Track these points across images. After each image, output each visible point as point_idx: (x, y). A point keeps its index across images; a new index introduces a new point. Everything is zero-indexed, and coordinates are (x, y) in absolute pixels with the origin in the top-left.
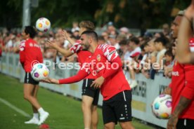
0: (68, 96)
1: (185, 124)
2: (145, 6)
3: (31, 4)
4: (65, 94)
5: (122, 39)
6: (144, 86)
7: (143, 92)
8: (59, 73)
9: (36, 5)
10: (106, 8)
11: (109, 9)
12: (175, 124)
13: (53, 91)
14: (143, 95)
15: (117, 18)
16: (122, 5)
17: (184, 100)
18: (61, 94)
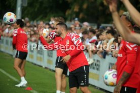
0: (46, 68)
1: (126, 90)
2: (101, 8)
3: (22, 4)
4: (44, 67)
5: (84, 30)
6: (98, 63)
7: (98, 67)
9: (26, 5)
11: (76, 9)
13: (35, 64)
14: (98, 69)
15: (81, 16)
16: (85, 6)
17: (126, 74)
18: (41, 66)
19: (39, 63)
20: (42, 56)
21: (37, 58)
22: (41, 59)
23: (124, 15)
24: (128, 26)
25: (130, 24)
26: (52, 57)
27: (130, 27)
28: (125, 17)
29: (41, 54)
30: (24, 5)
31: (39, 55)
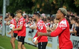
3: (6, 4)
5: (43, 18)
7: (51, 40)
15: (41, 10)
16: (43, 4)
23: (60, 10)
24: (62, 15)
25: (63, 15)
27: (63, 16)
28: (60, 11)
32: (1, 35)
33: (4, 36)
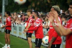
0: (18, 37)
1: (56, 47)
2: (47, 4)
4: (17, 36)
6: (44, 33)
8: (15, 29)
10: (32, 5)
12: (50, 46)
13: (13, 35)
17: (54, 38)
18: (16, 36)
19: (15, 34)
20: (16, 31)
21: (14, 32)
22: (16, 33)
26: (21, 31)
29: (16, 30)
30: (6, 4)
31: (15, 30)
32: (1, 31)
33: (3, 32)
